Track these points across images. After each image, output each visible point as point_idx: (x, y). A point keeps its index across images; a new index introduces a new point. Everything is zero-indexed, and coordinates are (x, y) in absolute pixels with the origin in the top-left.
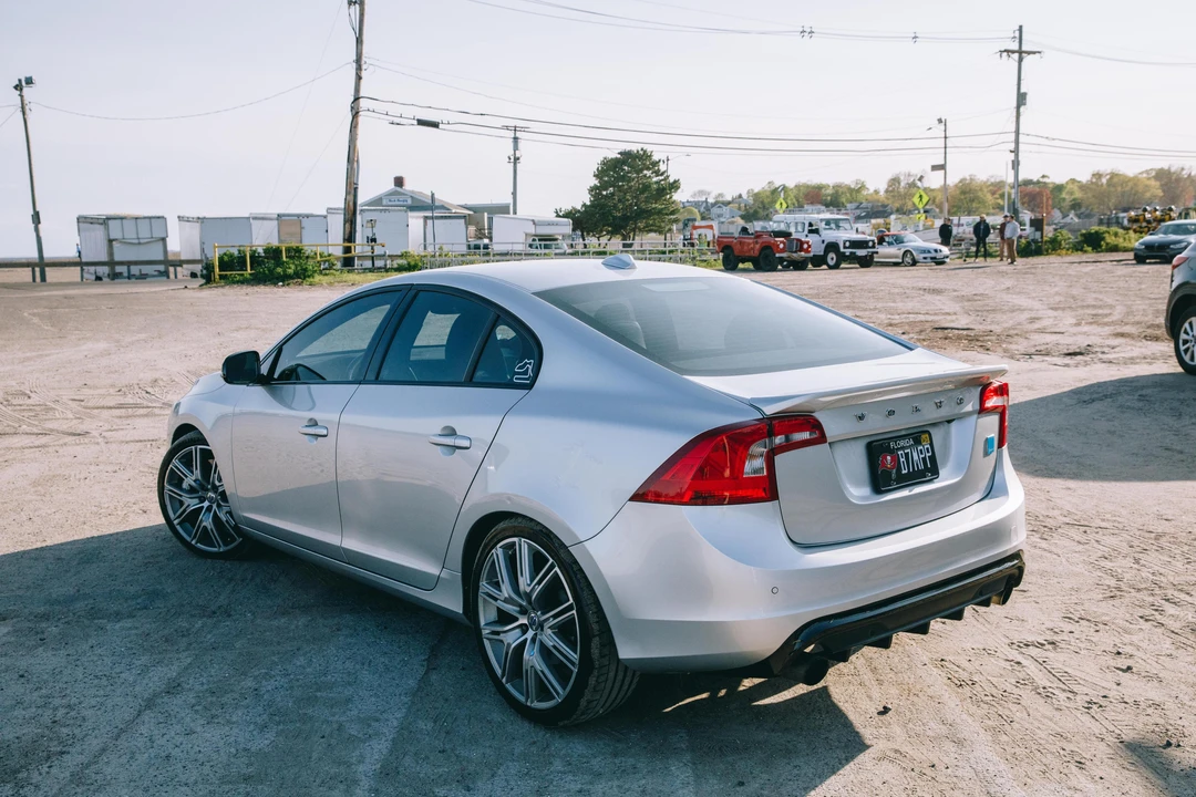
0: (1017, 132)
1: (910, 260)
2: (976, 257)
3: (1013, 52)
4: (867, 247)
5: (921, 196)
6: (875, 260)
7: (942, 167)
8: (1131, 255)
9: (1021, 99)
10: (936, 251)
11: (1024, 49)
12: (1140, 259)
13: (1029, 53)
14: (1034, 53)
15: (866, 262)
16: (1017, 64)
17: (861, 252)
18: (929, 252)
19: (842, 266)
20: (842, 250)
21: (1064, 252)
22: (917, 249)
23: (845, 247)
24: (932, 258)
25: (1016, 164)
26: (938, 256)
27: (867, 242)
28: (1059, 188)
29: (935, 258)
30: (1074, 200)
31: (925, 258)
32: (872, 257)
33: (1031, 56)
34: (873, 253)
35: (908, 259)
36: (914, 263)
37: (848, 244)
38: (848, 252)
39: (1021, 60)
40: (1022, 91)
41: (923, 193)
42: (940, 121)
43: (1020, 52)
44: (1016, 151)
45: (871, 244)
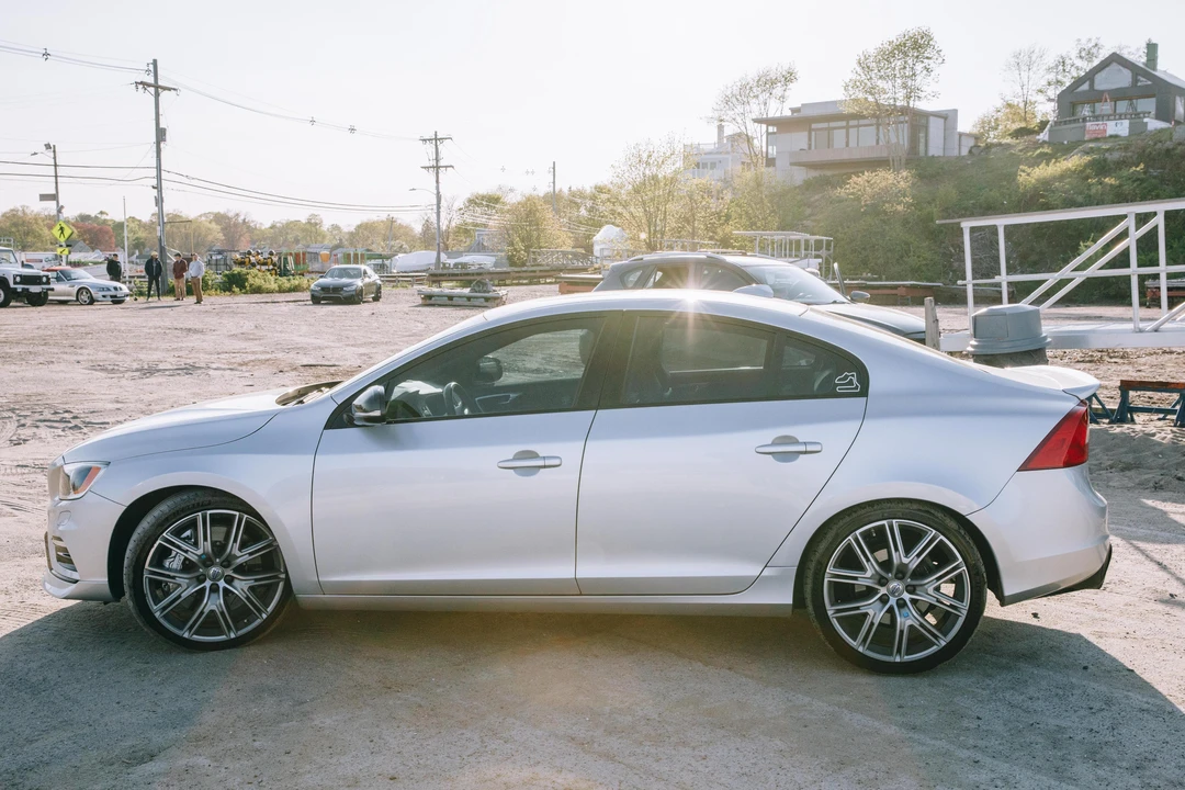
0: (159, 168)
1: (86, 298)
2: (149, 296)
3: (149, 85)
4: (40, 283)
5: (62, 229)
6: (50, 298)
7: (54, 197)
8: (307, 295)
9: (161, 135)
10: (116, 289)
11: (160, 83)
12: (316, 300)
13: (165, 89)
14: (169, 89)
15: (38, 300)
16: (153, 99)
17: (35, 289)
18: (109, 290)
19: (11, 304)
20: (12, 286)
21: (213, 292)
22: (94, 286)
23: (15, 283)
24: (112, 297)
25: (159, 201)
26: (119, 294)
27: (40, 278)
28: (120, 226)
29: (116, 296)
30: (137, 239)
31: (104, 296)
32: (46, 294)
33: (166, 92)
34: (48, 289)
35: (84, 297)
36: (92, 301)
37: (18, 279)
38: (19, 288)
39: (157, 95)
40: (161, 126)
41: (63, 225)
42: (48, 146)
43: (157, 87)
44: (158, 187)
45: (44, 279)
